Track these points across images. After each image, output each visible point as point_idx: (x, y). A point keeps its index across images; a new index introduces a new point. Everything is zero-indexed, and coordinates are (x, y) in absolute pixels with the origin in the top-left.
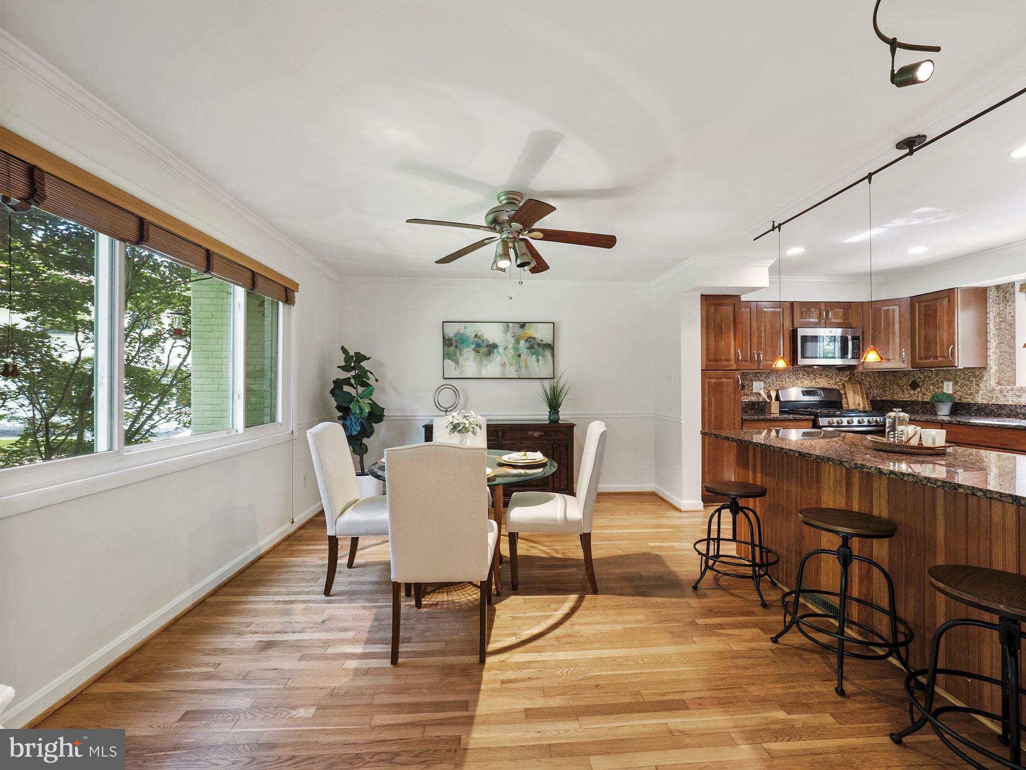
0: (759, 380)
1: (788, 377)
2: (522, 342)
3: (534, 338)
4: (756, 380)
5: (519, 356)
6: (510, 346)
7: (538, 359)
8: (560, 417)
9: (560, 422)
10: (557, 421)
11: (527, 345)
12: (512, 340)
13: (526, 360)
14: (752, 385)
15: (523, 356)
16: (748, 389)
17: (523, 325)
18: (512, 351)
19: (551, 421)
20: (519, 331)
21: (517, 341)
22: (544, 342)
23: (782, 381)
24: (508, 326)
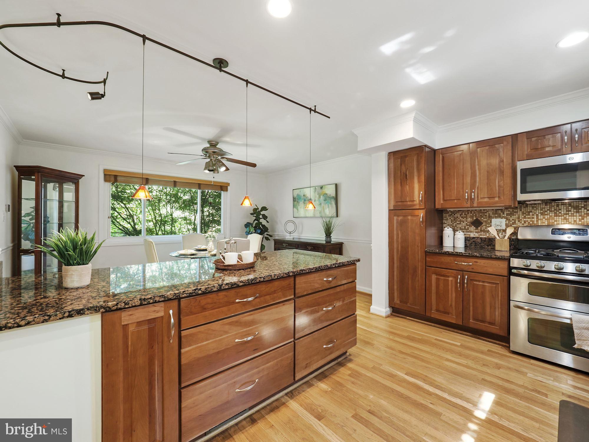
0: (500, 217)
1: (542, 214)
2: (322, 197)
3: (327, 194)
4: (496, 217)
5: (321, 204)
6: (317, 199)
7: (328, 206)
8: (332, 239)
9: (332, 242)
10: (330, 242)
11: (324, 199)
12: (318, 196)
13: (323, 206)
14: (491, 222)
15: (322, 205)
16: (485, 225)
17: (322, 188)
18: (317, 202)
19: (327, 242)
20: (320, 191)
21: (320, 197)
22: (331, 196)
23: (533, 218)
24: (316, 189)
